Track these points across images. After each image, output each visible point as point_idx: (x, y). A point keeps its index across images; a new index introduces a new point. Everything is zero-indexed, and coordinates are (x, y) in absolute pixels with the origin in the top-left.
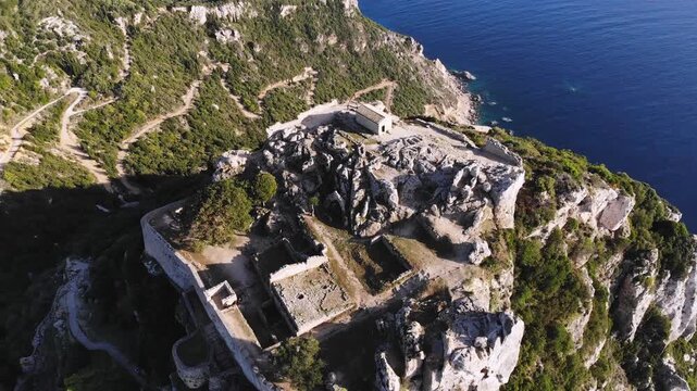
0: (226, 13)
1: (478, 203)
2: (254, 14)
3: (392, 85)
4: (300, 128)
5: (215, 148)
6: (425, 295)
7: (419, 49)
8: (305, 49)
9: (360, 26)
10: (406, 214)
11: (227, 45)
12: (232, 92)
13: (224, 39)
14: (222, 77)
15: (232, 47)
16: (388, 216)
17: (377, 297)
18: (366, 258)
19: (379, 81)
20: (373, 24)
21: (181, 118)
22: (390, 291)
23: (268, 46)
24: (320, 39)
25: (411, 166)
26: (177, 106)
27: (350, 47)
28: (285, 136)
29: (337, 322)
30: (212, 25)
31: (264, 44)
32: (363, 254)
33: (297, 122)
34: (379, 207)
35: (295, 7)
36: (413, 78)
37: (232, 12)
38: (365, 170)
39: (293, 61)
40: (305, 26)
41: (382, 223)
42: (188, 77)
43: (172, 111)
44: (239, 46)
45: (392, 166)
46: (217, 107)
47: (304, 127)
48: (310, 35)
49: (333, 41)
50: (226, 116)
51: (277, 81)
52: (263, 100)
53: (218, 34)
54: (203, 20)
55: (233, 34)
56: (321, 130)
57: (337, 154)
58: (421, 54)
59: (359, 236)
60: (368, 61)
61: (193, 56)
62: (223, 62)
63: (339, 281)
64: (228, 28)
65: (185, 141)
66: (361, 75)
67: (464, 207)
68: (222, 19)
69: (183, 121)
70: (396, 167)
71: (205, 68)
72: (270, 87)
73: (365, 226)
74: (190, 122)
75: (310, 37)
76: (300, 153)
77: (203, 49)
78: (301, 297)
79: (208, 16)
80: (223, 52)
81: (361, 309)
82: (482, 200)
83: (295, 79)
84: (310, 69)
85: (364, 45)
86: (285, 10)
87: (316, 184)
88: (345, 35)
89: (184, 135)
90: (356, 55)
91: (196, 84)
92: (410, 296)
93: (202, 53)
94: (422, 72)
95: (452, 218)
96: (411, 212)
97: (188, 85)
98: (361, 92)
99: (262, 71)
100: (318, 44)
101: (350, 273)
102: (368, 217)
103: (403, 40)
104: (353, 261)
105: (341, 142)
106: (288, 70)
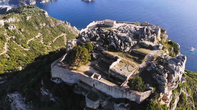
0: (10, 21)
1: (153, 35)
2: (18, 20)
3: (65, 35)
4: (89, 30)
5: (19, 61)
6: (155, 60)
7: (69, 24)
8: (37, 28)
9: (51, 20)
10: (135, 43)
11: (13, 30)
12: (18, 44)
13: (11, 29)
14: (13, 40)
15: (14, 31)
16: (130, 45)
17: (142, 64)
18: (131, 56)
19: (61, 34)
20: (54, 19)
21: (5, 54)
22: (144, 62)
23: (25, 29)
24: (41, 25)
25: (129, 31)
26: (3, 51)
27: (50, 26)
28: (86, 33)
29: (135, 74)
30: (6, 25)
31: (24, 28)
32: (129, 56)
33: (87, 29)
34: (127, 43)
35: (31, 17)
36: (70, 32)
37: (12, 21)
38: (117, 35)
39: (34, 32)
40: (35, 21)
41: (129, 47)
42: (3, 42)
43: (2, 52)
44: (17, 30)
45: (123, 33)
46: (16, 49)
47: (90, 30)
48: (37, 24)
49: (44, 25)
50: (19, 51)
51: (31, 38)
52: (29, 44)
53: (9, 28)
54: (3, 24)
55: (14, 27)
56: (96, 29)
57: (106, 33)
58: (70, 25)
59: (125, 52)
60: (56, 29)
61: (3, 35)
62: (13, 36)
63: (128, 63)
64: (12, 25)
65: (9, 61)
66: (55, 33)
67: (150, 37)
68: (9, 23)
69: (7, 55)
70: (124, 33)
71: (7, 39)
72: (29, 41)
73: (125, 49)
74: (9, 55)
75: (38, 25)
76: (94, 36)
77: (5, 33)
78: (121, 70)
79: (5, 23)
80: (12, 33)
81: (139, 69)
82: (154, 34)
83: (36, 37)
84: (40, 33)
85: (54, 25)
86: (28, 18)
87: (103, 42)
88: (48, 23)
89: (8, 59)
90: (52, 28)
91: (6, 43)
92: (151, 61)
93: (5, 34)
94: (72, 30)
95: (148, 41)
96: (136, 42)
97: (4, 44)
98: (57, 38)
99: (25, 36)
100: (40, 26)
101: (129, 61)
102: (124, 47)
103: (64, 22)
104: (128, 58)
105: (105, 30)
106: (33, 35)
